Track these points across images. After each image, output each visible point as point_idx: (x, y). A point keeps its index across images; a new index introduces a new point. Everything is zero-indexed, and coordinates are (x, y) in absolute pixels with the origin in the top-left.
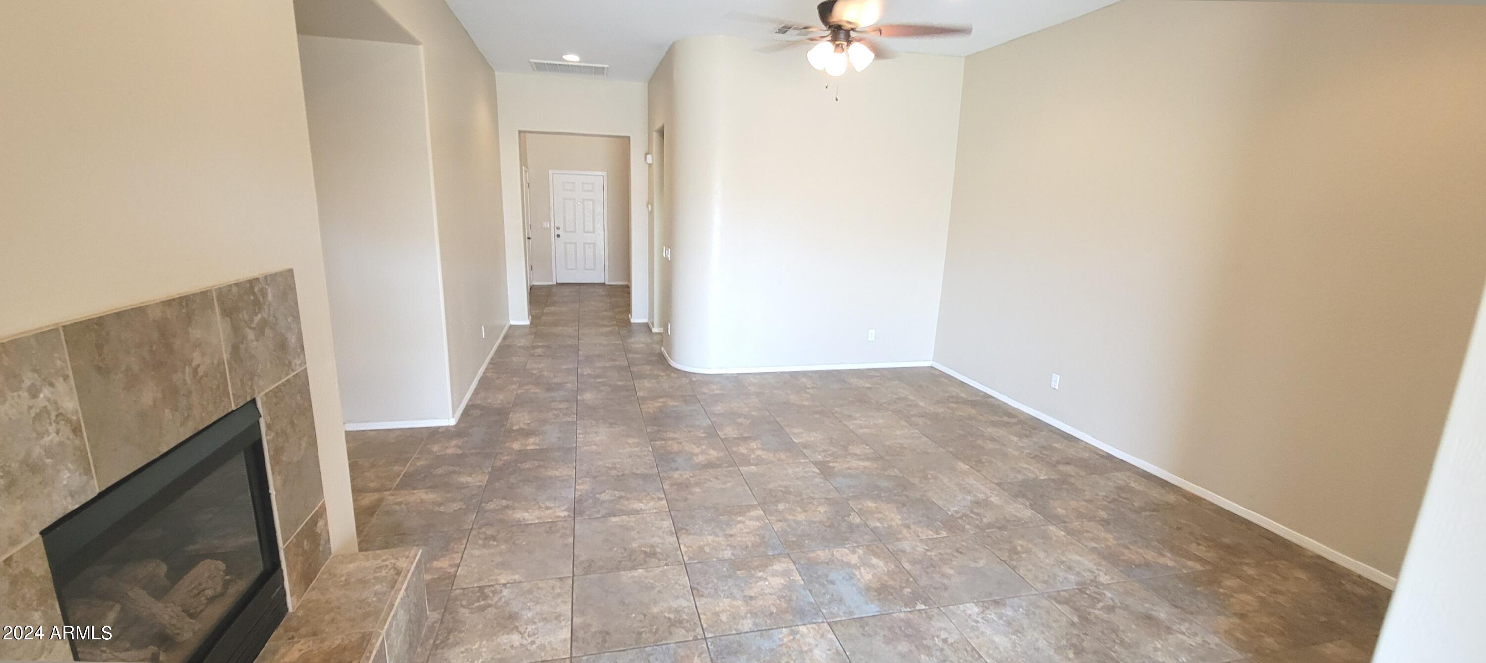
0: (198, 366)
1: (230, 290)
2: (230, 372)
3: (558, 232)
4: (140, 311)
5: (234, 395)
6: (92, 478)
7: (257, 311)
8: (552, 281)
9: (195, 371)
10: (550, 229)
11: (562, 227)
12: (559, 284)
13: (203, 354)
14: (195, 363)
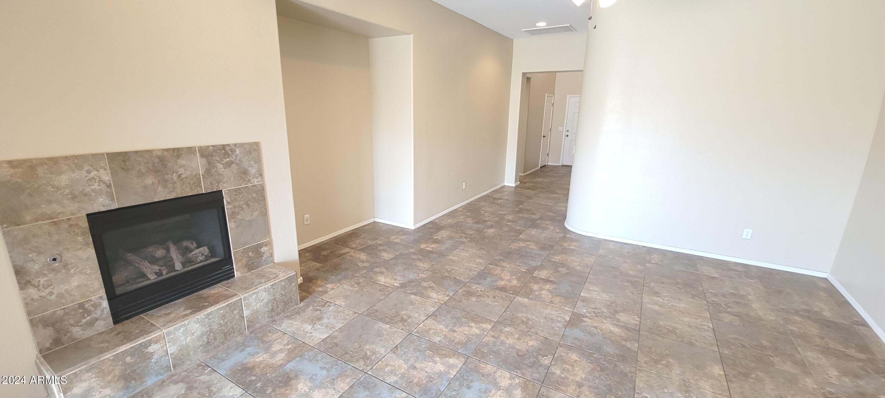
0: (182, 174)
1: (208, 148)
2: (203, 178)
3: (567, 133)
4: (149, 152)
5: (204, 187)
6: (115, 202)
7: (226, 157)
8: (559, 163)
9: (180, 176)
10: (563, 131)
11: (570, 131)
12: (563, 166)
13: (186, 170)
14: (179, 173)
